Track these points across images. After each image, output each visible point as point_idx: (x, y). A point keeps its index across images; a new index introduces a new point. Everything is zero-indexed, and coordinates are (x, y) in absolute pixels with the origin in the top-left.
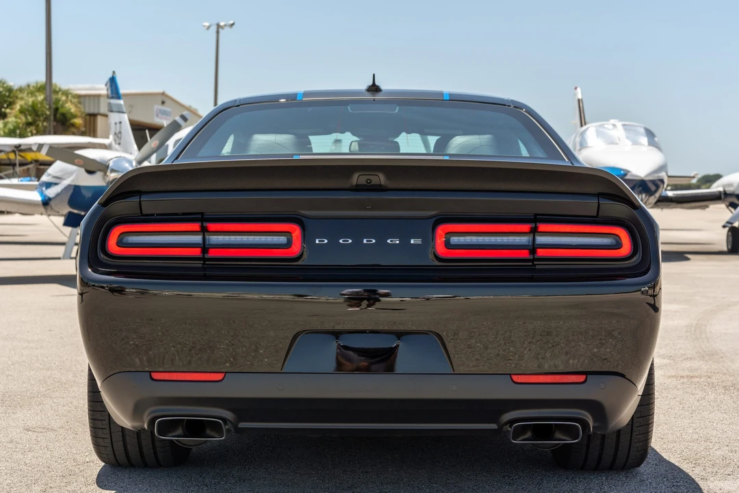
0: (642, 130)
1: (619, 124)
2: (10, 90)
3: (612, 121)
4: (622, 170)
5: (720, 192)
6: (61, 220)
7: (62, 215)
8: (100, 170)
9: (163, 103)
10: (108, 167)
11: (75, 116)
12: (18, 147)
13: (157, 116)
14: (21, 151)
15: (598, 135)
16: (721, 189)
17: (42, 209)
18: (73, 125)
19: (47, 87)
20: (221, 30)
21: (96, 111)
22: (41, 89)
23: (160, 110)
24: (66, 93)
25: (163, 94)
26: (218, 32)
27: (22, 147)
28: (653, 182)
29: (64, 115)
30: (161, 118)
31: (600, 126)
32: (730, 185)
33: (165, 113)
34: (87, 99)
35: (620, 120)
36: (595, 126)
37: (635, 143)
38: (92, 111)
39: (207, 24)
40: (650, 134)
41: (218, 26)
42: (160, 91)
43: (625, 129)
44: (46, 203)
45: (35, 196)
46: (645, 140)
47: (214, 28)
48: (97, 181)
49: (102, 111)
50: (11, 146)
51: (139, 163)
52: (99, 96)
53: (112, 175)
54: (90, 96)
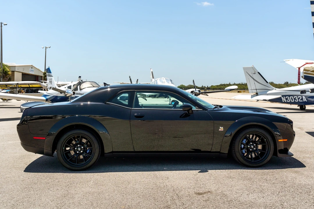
1: (164, 78)
3: (163, 78)
9: (32, 68)
10: (65, 92)
11: (9, 72)
13: (30, 71)
15: (160, 81)
17: (45, 101)
18: (8, 74)
19: (1, 64)
21: (14, 71)
24: (7, 66)
25: (32, 65)
26: (46, 49)
29: (5, 71)
31: (160, 79)
32: (189, 92)
33: (32, 71)
34: (12, 67)
37: (168, 83)
38: (13, 70)
40: (171, 81)
41: (46, 47)
43: (166, 80)
47: (45, 48)
48: (63, 95)
49: (16, 70)
50: (16, 84)
51: (72, 91)
52: (15, 66)
53: (66, 94)
54: (12, 66)
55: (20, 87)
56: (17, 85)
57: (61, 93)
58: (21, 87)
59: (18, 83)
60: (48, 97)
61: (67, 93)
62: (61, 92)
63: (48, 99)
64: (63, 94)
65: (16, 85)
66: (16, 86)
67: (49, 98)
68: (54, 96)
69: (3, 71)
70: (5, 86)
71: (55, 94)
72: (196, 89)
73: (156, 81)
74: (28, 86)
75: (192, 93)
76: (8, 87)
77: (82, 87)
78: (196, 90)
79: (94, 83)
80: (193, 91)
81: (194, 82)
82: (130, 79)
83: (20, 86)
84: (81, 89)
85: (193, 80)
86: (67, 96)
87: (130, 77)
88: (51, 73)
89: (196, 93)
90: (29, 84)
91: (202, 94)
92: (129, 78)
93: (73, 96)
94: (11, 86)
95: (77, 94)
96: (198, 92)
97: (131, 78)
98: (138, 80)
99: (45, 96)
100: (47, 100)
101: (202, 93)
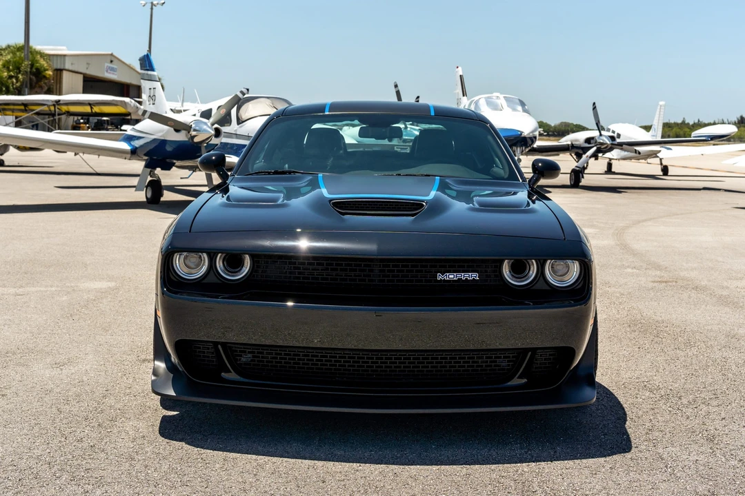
0: (518, 101)
1: (502, 96)
3: (498, 94)
4: (519, 131)
5: (568, 145)
6: (143, 163)
7: (145, 160)
8: (184, 130)
9: (111, 61)
10: (191, 127)
11: (47, 70)
12: (58, 102)
13: (107, 71)
14: (58, 105)
15: (487, 104)
16: (569, 143)
17: (129, 156)
18: (45, 77)
19: (26, 48)
20: (154, 7)
21: (62, 68)
22: (20, 49)
23: (109, 67)
24: (42, 55)
25: (112, 55)
26: (152, 9)
27: (61, 102)
28: (530, 138)
29: (37, 69)
30: (110, 73)
31: (488, 98)
32: (576, 140)
33: (113, 69)
34: (55, 57)
35: (501, 94)
36: (485, 98)
37: (515, 110)
38: (59, 67)
39: (143, 2)
40: (522, 104)
41: (152, 3)
42: (110, 53)
43: (506, 100)
44: (134, 151)
46: (520, 108)
47: (149, 6)
48: (181, 137)
49: (67, 67)
50: (52, 101)
51: (213, 125)
52: (65, 56)
53: (193, 133)
54: (57, 55)
55: (64, 113)
56: (57, 106)
57: (177, 131)
58: (68, 112)
59: (59, 101)
60: (137, 143)
61: (195, 130)
62: (178, 127)
63: (136, 148)
64: (183, 133)
65: (54, 105)
66: (52, 108)
67: (141, 146)
68: (155, 140)
69: (31, 68)
70: (22, 107)
71: (160, 134)
72: (603, 132)
73: (477, 103)
74: (87, 109)
75: (589, 143)
77: (244, 115)
78: (601, 135)
79: (281, 101)
80: (593, 138)
81: (594, 108)
82: (398, 92)
83: (64, 108)
84: (240, 121)
85: (594, 104)
86: (196, 140)
87: (396, 86)
88: (153, 70)
89: (602, 144)
90: (90, 104)
91: (622, 149)
92: (394, 91)
93: (214, 141)
94: (38, 109)
95: (230, 135)
96: (608, 143)
97: (400, 88)
99: (129, 139)
100: (134, 153)
101: (621, 146)
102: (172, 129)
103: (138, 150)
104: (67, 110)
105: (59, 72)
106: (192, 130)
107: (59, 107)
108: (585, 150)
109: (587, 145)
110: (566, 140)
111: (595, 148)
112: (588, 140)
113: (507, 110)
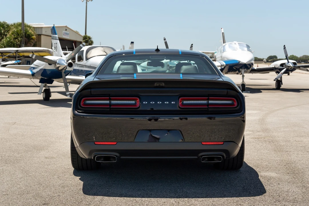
0: (245, 45)
1: (237, 43)
2: (8, 26)
3: (235, 42)
4: (238, 61)
5: (273, 67)
6: (39, 80)
7: (39, 79)
8: (54, 64)
9: (66, 30)
10: (56, 62)
11: (33, 35)
13: (64, 35)
15: (229, 47)
16: (274, 66)
17: (32, 77)
18: (32, 39)
19: (22, 24)
20: (88, 2)
21: (41, 34)
22: (19, 25)
23: (65, 33)
24: (30, 27)
25: (66, 26)
26: (87, 3)
27: (19, 51)
28: (249, 64)
29: (28, 35)
30: (65, 36)
31: (230, 44)
32: (277, 65)
35: (238, 42)
36: (228, 44)
37: (243, 50)
38: (39, 34)
40: (248, 47)
42: (65, 26)
43: (239, 45)
44: (33, 75)
45: (29, 72)
46: (246, 49)
48: (52, 67)
49: (43, 33)
50: (14, 51)
51: (68, 61)
52: (42, 28)
53: (58, 66)
54: (38, 28)
55: (22, 57)
56: (17, 53)
57: (50, 64)
58: (24, 56)
59: (18, 50)
60: (35, 71)
61: (58, 64)
62: (50, 62)
63: (34, 73)
64: (53, 65)
65: (15, 53)
66: (15, 54)
67: (37, 72)
68: (41, 69)
69: (25, 34)
72: (290, 61)
75: (283, 66)
76: (5, 55)
77: (89, 56)
78: (288, 62)
79: (110, 49)
80: (284, 64)
81: (285, 48)
82: (166, 43)
83: (21, 54)
84: (87, 59)
85: (284, 46)
86: (60, 69)
87: (165, 39)
88: (56, 34)
89: (289, 67)
90: (32, 52)
91: (300, 69)
92: (164, 42)
93: (69, 69)
94: (9, 54)
95: (82, 66)
96: (292, 66)
97: (167, 40)
98: (192, 45)
99: (31, 69)
101: (299, 67)
102: (47, 64)
103: (35, 74)
104: (23, 55)
105: (39, 36)
106: (57, 64)
107: (18, 54)
108: (281, 70)
109: (281, 67)
110: (272, 65)
111: (285, 69)
112: (282, 65)
113: (239, 50)
